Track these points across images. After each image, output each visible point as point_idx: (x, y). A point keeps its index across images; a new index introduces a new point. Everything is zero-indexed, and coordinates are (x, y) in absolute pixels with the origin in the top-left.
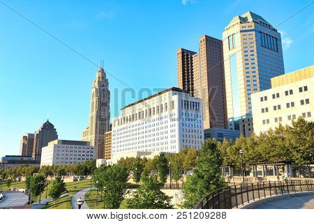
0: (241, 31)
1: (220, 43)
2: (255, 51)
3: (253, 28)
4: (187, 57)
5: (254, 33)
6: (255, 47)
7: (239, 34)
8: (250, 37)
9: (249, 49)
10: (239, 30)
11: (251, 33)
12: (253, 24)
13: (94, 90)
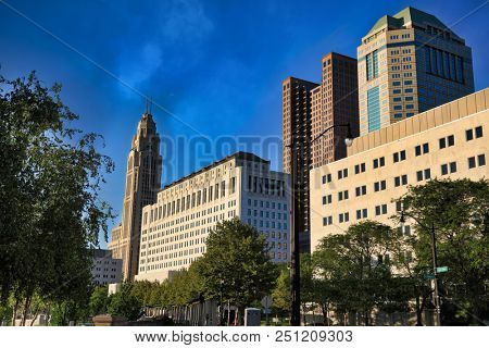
0: (389, 46)
1: (353, 63)
2: (415, 82)
3: (412, 38)
5: (412, 48)
6: (414, 74)
7: (385, 50)
8: (405, 55)
9: (402, 80)
10: (385, 43)
11: (407, 48)
12: (412, 32)
13: (132, 153)
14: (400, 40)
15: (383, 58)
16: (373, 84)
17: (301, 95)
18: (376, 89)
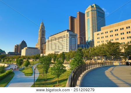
1: (84, 14)
2: (96, 18)
3: (96, 9)
4: (72, 19)
5: (96, 11)
6: (96, 16)
7: (91, 11)
8: (94, 13)
9: (94, 17)
10: (91, 10)
11: (95, 11)
12: (96, 8)
13: (40, 30)
14: (93, 10)
15: (90, 13)
16: (88, 18)
17: (73, 19)
18: (89, 19)
